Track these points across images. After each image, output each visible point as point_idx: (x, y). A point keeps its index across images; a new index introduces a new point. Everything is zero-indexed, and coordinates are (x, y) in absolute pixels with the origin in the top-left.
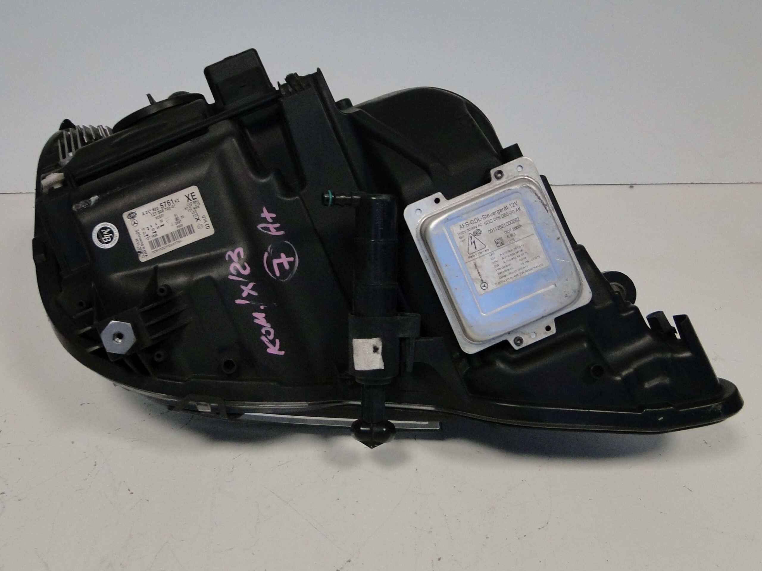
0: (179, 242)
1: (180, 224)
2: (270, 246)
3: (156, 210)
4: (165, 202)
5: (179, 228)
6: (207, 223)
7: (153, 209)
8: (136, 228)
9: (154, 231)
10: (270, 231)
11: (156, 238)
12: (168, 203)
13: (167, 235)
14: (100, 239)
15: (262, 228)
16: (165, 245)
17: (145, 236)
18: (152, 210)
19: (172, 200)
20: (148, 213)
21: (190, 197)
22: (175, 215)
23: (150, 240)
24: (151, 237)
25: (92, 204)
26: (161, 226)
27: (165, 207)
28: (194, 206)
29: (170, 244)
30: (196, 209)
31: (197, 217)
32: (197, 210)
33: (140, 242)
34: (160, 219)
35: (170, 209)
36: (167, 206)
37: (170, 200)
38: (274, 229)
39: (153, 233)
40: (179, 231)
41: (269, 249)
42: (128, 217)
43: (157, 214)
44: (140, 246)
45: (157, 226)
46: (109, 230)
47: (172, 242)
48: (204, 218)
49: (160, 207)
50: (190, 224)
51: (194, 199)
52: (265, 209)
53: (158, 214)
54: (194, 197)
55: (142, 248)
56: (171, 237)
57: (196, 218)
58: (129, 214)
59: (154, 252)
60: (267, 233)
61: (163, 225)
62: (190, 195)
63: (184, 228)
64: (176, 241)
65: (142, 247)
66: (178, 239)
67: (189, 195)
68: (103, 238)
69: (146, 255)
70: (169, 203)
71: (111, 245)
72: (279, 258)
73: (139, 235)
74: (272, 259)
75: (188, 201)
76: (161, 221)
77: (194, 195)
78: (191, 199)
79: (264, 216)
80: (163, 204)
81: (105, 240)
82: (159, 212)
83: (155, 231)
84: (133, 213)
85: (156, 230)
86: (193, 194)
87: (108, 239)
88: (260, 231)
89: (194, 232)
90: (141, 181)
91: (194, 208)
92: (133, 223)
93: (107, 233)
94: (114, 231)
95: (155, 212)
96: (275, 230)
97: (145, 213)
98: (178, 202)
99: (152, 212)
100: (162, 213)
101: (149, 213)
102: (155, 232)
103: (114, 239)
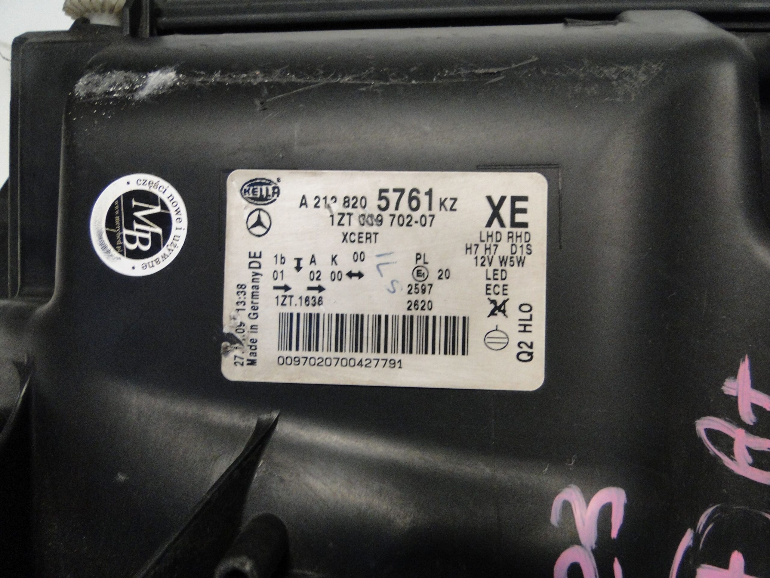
0: (393, 364)
1: (426, 297)
2: (709, 511)
3: (354, 206)
4: (402, 191)
5: (415, 313)
6: (526, 338)
7: (346, 200)
8: (257, 245)
9: (315, 284)
10: (730, 454)
11: (312, 310)
12: (411, 199)
13: (359, 319)
14: (114, 227)
15: (710, 433)
16: (333, 354)
17: (276, 288)
18: (341, 201)
19: (429, 193)
20: (322, 203)
21: (505, 211)
22: (418, 256)
23: (287, 310)
24: (295, 300)
25: (143, 94)
26: (350, 275)
27: (391, 209)
28: (504, 249)
29: (358, 356)
30: (508, 268)
31: (500, 299)
32: (513, 272)
33: (248, 299)
34: (357, 247)
35: (408, 225)
36: (404, 209)
37: (424, 189)
38: (746, 452)
39: (310, 288)
40: (407, 321)
41: (703, 519)
42: (243, 192)
43: (355, 221)
44: (243, 317)
45: (336, 269)
46: (157, 209)
47: (367, 354)
48: (527, 316)
49: (373, 203)
50: (460, 315)
51: (514, 224)
52: (744, 369)
53: (355, 227)
54: (519, 218)
55: (247, 328)
56: (368, 334)
57: (493, 302)
58: (253, 183)
59: (283, 362)
60: (716, 458)
61: (360, 275)
62: (507, 204)
63: (434, 318)
64: (382, 355)
65: (249, 323)
66: (394, 351)
67: (503, 199)
68: (126, 232)
69: (252, 358)
70: (416, 198)
71: (145, 267)
72: (720, 566)
73: (257, 274)
74: (697, 564)
75: (489, 224)
76: (359, 257)
77: (524, 211)
78: (507, 220)
79: (733, 393)
80: (393, 197)
81: (132, 239)
82: (364, 220)
83: (322, 283)
84: (270, 182)
85: (325, 282)
86: (519, 205)
87: (144, 241)
88: (700, 440)
89: (463, 354)
90: (346, 79)
91: (503, 261)
92: (253, 219)
93: (145, 216)
94: (175, 224)
95: (350, 214)
96: (750, 460)
97: (311, 202)
98: (449, 213)
99: (337, 207)
100: (374, 229)
101: (329, 207)
102: (320, 289)
103: (164, 250)
